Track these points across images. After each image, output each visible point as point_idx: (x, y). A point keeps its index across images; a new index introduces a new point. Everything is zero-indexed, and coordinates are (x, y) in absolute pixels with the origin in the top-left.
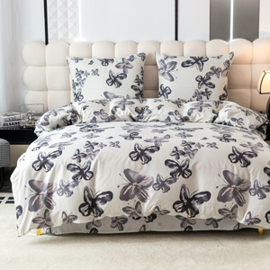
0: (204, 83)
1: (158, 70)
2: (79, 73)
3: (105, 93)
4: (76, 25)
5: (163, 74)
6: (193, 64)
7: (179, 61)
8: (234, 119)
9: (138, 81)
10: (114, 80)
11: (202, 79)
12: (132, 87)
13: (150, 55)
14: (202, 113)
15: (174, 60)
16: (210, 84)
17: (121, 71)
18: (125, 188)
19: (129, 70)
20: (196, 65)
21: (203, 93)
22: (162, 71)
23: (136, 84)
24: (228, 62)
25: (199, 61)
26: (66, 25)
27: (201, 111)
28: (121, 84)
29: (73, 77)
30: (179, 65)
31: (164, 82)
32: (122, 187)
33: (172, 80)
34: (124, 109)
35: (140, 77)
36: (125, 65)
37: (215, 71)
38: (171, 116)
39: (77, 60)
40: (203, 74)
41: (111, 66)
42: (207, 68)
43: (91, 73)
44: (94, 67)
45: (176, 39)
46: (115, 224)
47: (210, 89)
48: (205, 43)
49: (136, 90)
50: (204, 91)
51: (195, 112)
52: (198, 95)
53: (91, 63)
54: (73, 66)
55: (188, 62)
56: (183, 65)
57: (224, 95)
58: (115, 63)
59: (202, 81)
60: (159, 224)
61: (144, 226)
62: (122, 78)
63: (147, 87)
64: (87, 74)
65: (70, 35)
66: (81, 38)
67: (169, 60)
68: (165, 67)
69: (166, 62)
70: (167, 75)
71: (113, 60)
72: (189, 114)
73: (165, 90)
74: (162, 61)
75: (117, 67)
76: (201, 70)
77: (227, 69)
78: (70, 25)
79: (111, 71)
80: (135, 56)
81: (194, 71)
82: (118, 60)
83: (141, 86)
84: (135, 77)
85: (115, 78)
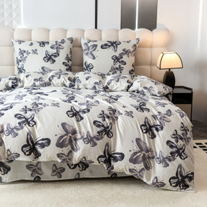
0: (118, 61)
1: (82, 51)
2: (22, 52)
3: (43, 68)
4: (18, 15)
5: (87, 54)
6: (110, 46)
7: (99, 44)
8: (145, 88)
9: (68, 59)
10: (50, 58)
11: (116, 58)
12: (64, 63)
13: (77, 39)
14: (118, 83)
15: (95, 43)
16: (123, 62)
17: (55, 51)
18: (61, 137)
19: (61, 50)
20: (112, 47)
21: (117, 69)
22: (86, 52)
23: (66, 61)
24: (135, 45)
25: (114, 44)
26: (11, 15)
27: (118, 81)
28: (55, 61)
29: (17, 55)
30: (99, 47)
31: (87, 59)
32: (58, 136)
33: (94, 58)
34: (59, 78)
35: (69, 56)
36: (58, 46)
37: (126, 52)
38: (96, 86)
39: (20, 42)
40: (117, 54)
41: (47, 47)
42: (120, 49)
43: (31, 52)
44: (33, 47)
45: (96, 28)
46: (55, 173)
47: (122, 66)
48: (118, 31)
49: (66, 65)
50: (118, 67)
51: (113, 83)
52: (114, 70)
53: (31, 44)
54: (17, 47)
55: (106, 45)
56: (102, 47)
57: (132, 70)
58: (50, 45)
59: (116, 59)
60: (91, 172)
61: (78, 174)
62: (55, 56)
63: (75, 64)
64: (28, 53)
65: (14, 23)
66: (23, 26)
67: (92, 43)
68: (89, 48)
69: (89, 45)
70: (90, 55)
71: (48, 43)
72: (109, 84)
73: (89, 66)
74: (86, 44)
75: (52, 47)
76: (116, 51)
77: (134, 51)
78: (14, 15)
79: (47, 51)
80: (65, 39)
81: (110, 52)
82: (52, 42)
83: (70, 63)
84: (65, 56)
85: (50, 56)
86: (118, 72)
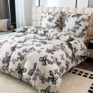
0: (78, 24)
2: (42, 17)
5: (66, 19)
7: (72, 15)
9: (58, 21)
11: (77, 22)
15: (70, 14)
16: (80, 24)
17: (53, 17)
19: (55, 17)
23: (57, 22)
36: (54, 15)
42: (80, 18)
47: (79, 26)
49: (56, 24)
50: (77, 27)
52: (75, 28)
56: (72, 17)
62: (52, 19)
73: (65, 25)
75: (52, 15)
76: (78, 19)
81: (75, 19)
84: (57, 19)
85: (50, 19)
86: (77, 29)
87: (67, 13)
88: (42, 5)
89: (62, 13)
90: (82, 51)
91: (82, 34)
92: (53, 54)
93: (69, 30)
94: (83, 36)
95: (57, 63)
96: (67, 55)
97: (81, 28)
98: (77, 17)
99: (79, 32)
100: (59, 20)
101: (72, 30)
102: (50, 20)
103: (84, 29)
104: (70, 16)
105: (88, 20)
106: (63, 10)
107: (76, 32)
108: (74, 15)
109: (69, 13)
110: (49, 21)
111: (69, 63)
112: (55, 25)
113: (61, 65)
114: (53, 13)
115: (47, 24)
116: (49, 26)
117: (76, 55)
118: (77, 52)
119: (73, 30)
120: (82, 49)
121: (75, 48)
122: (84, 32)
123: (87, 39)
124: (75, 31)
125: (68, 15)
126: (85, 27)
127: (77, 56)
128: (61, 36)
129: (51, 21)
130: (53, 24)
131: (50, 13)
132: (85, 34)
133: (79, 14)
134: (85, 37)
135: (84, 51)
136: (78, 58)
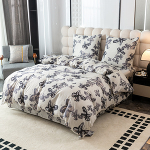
7: (113, 39)
9: (95, 47)
10: (85, 46)
11: (120, 49)
12: (92, 49)
16: (123, 52)
17: (89, 42)
19: (92, 42)
21: (119, 56)
23: (94, 49)
24: (135, 42)
25: (121, 40)
33: (108, 48)
36: (91, 40)
37: (127, 46)
39: (76, 35)
40: (121, 47)
42: (123, 44)
43: (78, 42)
44: (80, 39)
47: (122, 55)
49: (93, 51)
52: (117, 57)
53: (80, 37)
56: (114, 42)
59: (120, 50)
62: (88, 45)
70: (106, 46)
73: (104, 53)
75: (88, 40)
76: (120, 45)
79: (85, 42)
80: (97, 35)
84: (94, 45)
86: (119, 59)
87: (107, 37)
88: (75, 24)
89: (100, 36)
90: (121, 86)
91: (127, 64)
92: (87, 89)
93: (110, 60)
94: (128, 68)
95: (92, 99)
96: (104, 91)
97: (125, 57)
98: (119, 42)
99: (122, 61)
100: (97, 45)
101: (113, 60)
102: (86, 46)
103: (129, 58)
104: (111, 40)
105: (133, 47)
106: (103, 33)
107: (119, 63)
108: (116, 40)
109: (110, 37)
110: (84, 47)
111: (106, 100)
112: (91, 53)
113: (96, 101)
114: (89, 37)
115: (81, 51)
116: (84, 54)
117: (114, 90)
118: (116, 87)
119: (115, 59)
120: (122, 84)
121: (113, 83)
122: (128, 62)
123: (132, 71)
124: (117, 61)
125: (108, 39)
126: (130, 55)
127: (115, 92)
128: (98, 69)
129: (87, 48)
130: (89, 51)
131: (85, 37)
132: (130, 64)
133: (123, 39)
134: (131, 69)
135: (124, 87)
136: (118, 95)
